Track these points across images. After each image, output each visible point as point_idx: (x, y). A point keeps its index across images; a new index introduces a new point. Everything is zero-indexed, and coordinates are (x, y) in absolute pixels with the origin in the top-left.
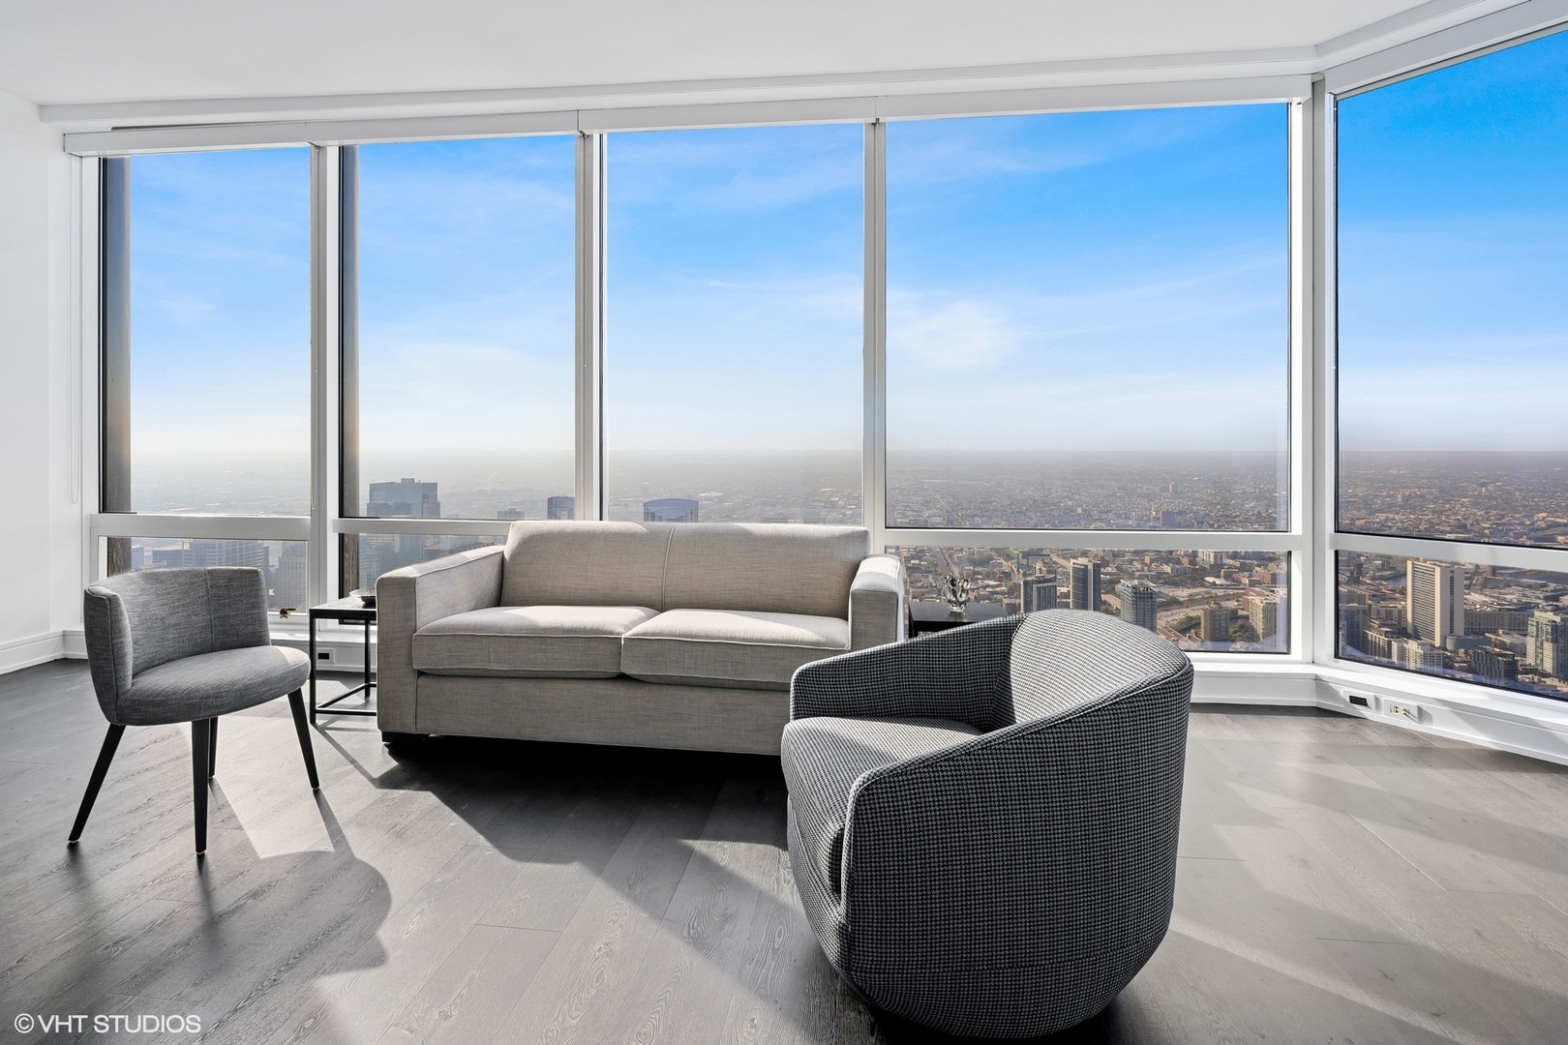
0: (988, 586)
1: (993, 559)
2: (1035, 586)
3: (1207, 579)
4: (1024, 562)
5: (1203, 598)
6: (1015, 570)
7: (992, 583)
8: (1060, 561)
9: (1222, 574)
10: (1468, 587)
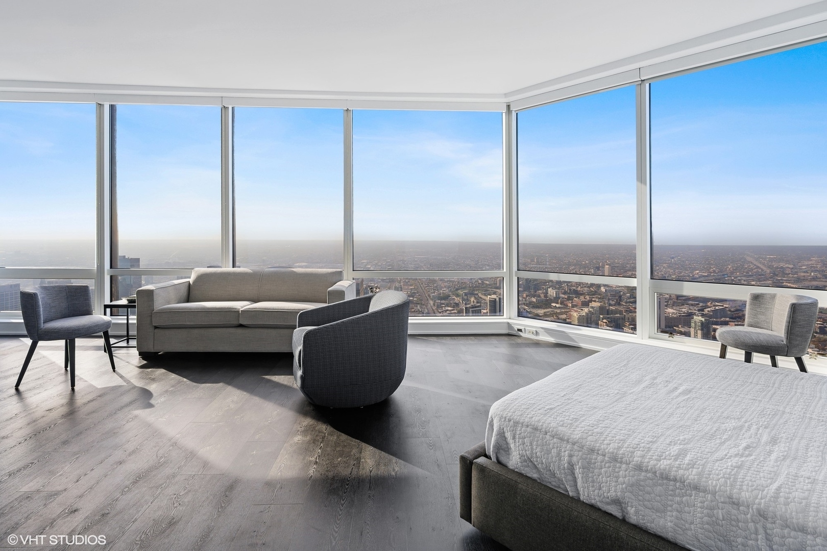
0: (448, 310)
1: (450, 297)
2: (471, 310)
3: (552, 304)
4: (466, 297)
5: (551, 314)
6: (461, 302)
7: (449, 308)
8: (483, 297)
9: (559, 302)
10: (666, 306)
